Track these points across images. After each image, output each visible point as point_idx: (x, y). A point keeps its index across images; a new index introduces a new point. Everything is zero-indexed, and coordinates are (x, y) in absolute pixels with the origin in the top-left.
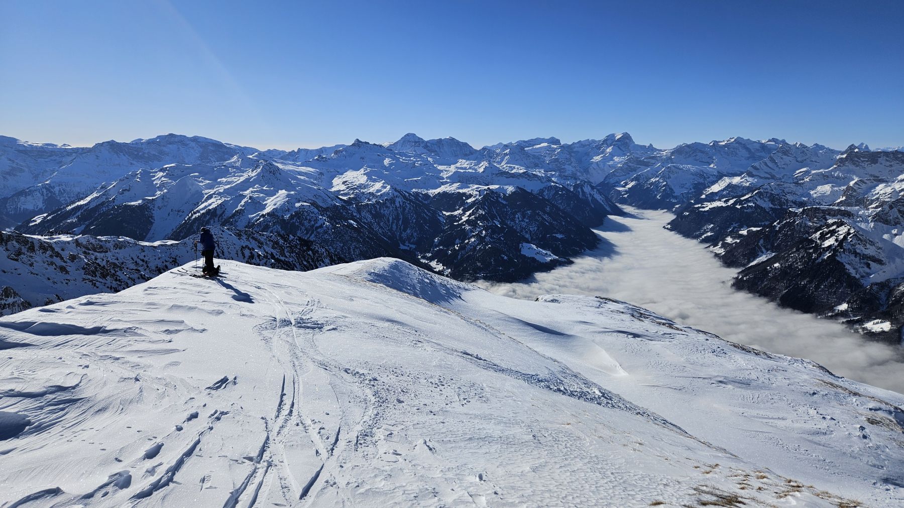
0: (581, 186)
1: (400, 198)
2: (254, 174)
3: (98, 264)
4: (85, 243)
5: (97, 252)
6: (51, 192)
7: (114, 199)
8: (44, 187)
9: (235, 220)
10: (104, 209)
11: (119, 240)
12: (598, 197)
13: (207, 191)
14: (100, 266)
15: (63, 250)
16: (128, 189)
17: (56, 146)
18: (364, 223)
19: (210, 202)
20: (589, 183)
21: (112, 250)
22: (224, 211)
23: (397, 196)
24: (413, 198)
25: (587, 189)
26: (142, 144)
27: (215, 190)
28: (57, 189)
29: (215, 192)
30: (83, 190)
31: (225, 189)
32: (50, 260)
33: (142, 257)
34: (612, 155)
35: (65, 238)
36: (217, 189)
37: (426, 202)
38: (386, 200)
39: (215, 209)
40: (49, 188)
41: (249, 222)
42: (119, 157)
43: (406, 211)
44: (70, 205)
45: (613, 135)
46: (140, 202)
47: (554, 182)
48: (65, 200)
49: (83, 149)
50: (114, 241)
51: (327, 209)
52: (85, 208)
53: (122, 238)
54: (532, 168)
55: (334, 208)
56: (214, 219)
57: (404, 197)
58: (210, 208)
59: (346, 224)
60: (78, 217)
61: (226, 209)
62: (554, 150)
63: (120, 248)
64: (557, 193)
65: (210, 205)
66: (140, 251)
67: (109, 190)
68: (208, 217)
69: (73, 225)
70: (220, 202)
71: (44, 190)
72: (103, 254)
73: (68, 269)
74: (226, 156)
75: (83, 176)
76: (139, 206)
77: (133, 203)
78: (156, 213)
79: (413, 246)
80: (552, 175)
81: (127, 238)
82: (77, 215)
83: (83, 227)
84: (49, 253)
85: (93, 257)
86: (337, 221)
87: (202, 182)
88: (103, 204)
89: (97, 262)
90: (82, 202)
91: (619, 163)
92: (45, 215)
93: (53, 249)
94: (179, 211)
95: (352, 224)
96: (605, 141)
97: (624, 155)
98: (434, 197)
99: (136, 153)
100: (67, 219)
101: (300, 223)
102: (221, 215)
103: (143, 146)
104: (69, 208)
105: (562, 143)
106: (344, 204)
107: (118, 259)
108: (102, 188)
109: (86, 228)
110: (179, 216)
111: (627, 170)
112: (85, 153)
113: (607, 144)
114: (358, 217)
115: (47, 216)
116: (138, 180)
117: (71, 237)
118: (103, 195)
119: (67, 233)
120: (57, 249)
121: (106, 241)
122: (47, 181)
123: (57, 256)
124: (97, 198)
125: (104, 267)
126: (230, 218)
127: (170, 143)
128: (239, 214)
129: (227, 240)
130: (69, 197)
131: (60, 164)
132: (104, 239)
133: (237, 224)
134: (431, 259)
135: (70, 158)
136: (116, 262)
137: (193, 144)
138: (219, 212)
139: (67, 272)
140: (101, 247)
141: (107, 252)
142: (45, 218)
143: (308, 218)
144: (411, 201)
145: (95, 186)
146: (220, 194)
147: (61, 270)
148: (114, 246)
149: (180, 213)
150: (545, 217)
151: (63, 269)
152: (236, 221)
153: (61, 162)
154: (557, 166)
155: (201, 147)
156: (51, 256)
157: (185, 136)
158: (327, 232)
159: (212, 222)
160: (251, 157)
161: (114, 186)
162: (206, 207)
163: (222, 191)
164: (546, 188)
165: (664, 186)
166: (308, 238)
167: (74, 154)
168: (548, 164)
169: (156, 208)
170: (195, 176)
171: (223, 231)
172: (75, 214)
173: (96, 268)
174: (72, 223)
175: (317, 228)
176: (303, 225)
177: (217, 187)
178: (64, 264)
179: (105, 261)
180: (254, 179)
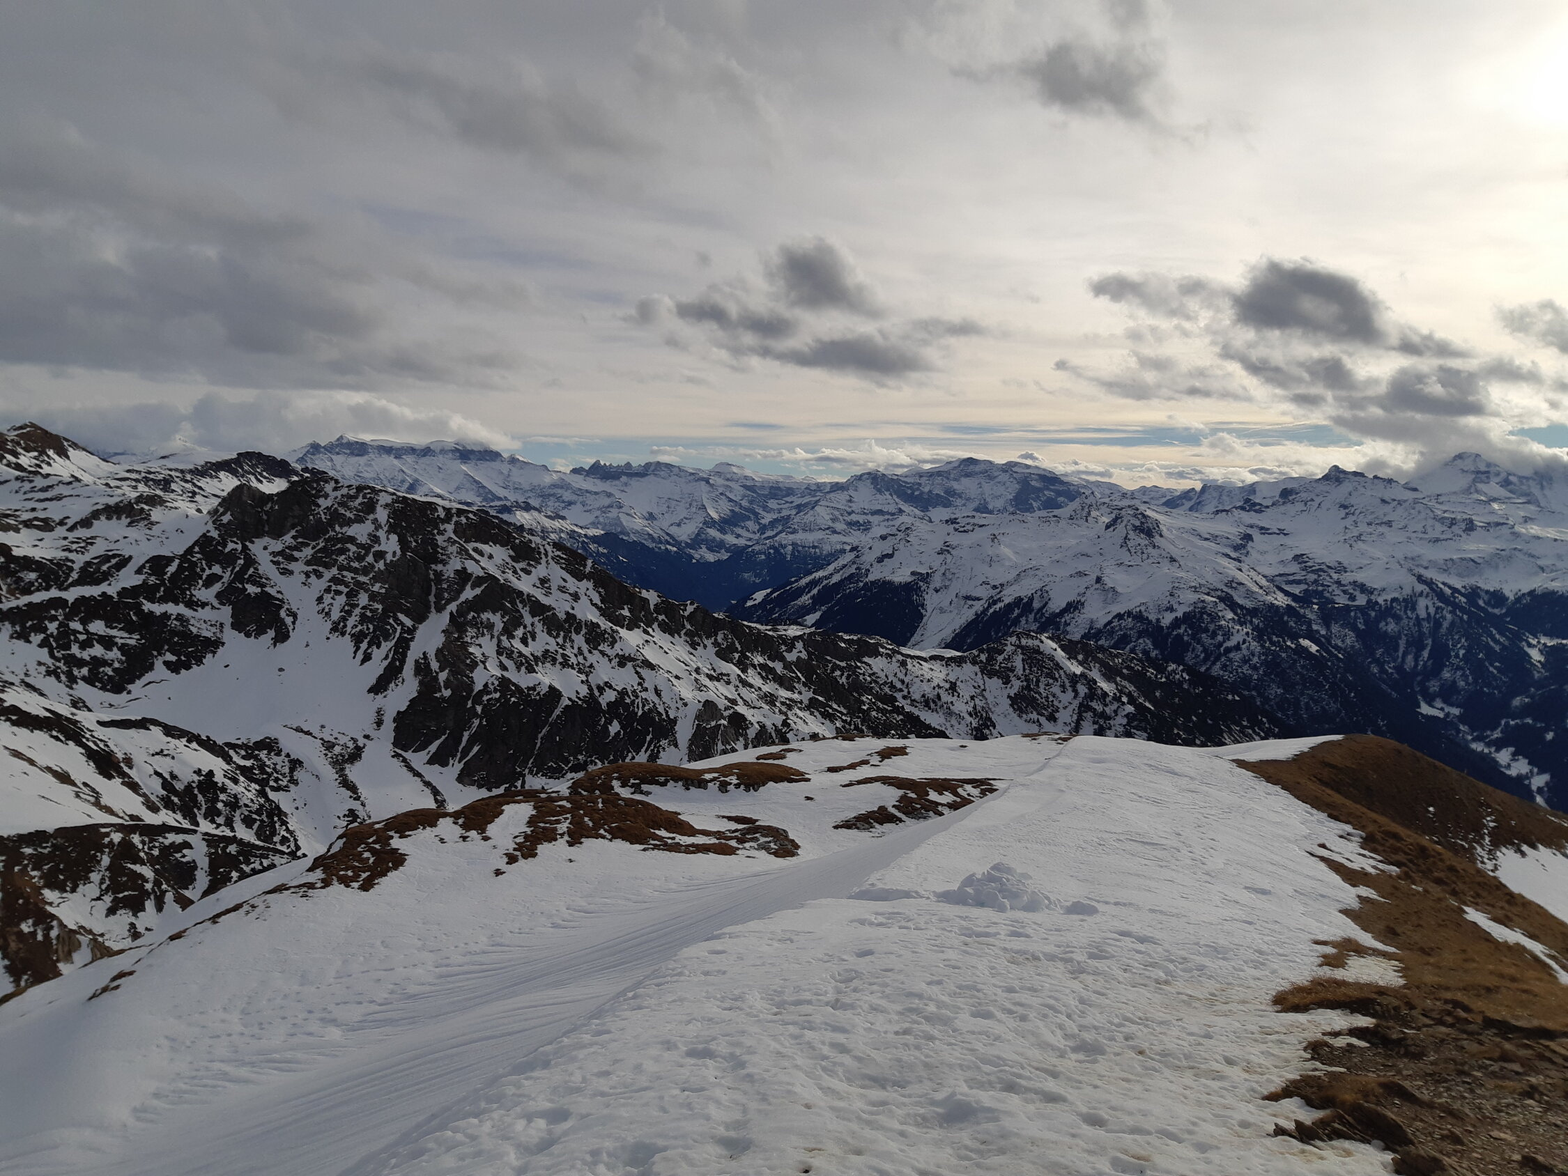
1: (1430, 598)
6: (780, 555)
7: (868, 570)
8: (772, 545)
9: (1065, 621)
10: (851, 586)
11: (869, 641)
16: (890, 553)
17: (795, 479)
18: (1336, 647)
19: (1023, 583)
22: (1047, 603)
23: (1421, 594)
24: (1463, 600)
26: (921, 476)
27: (1034, 562)
28: (789, 550)
29: (1034, 566)
30: (825, 553)
37: (1497, 611)
38: (1394, 600)
39: (1030, 597)
40: (778, 547)
41: (1091, 628)
42: (882, 498)
43: (1443, 630)
44: (804, 577)
48: (799, 568)
49: (831, 484)
51: (1254, 612)
55: (1269, 611)
56: (1027, 617)
57: (1440, 595)
58: (1022, 594)
59: (1293, 646)
60: (813, 596)
61: (1048, 599)
67: (862, 554)
68: (1017, 612)
69: (804, 611)
71: (771, 551)
74: (1061, 499)
76: (905, 585)
77: (895, 580)
78: (931, 600)
79: (1456, 711)
83: (818, 615)
86: (1275, 639)
88: (851, 577)
90: (821, 574)
95: (1306, 649)
98: (1518, 600)
99: (909, 492)
100: (798, 598)
101: (1193, 637)
102: (1040, 609)
103: (923, 480)
104: (803, 581)
106: (1293, 604)
108: (852, 550)
109: (821, 617)
110: (967, 606)
112: (834, 491)
114: (1323, 632)
118: (853, 562)
122: (777, 536)
124: (843, 567)
126: (1057, 615)
127: (967, 475)
128: (1074, 610)
130: (804, 564)
133: (1069, 628)
134: (1499, 745)
135: (813, 500)
137: (1004, 477)
138: (1037, 604)
142: (768, 595)
143: (1212, 627)
144: (1456, 606)
149: (971, 602)
152: (1067, 624)
153: (799, 506)
155: (1019, 480)
157: (990, 462)
158: (1250, 660)
160: (1107, 500)
162: (1015, 593)
166: (1208, 669)
167: (819, 493)
169: (931, 591)
174: (803, 606)
175: (1228, 650)
176: (1199, 642)
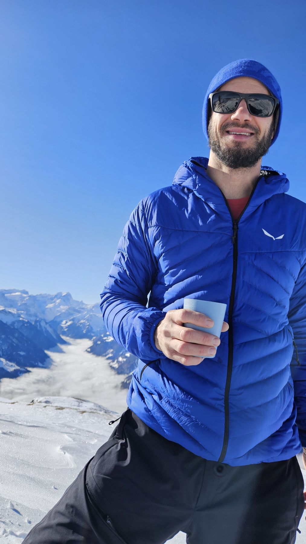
0: (39, 321)
12: (50, 330)
20: (45, 320)
25: (43, 324)
34: (60, 304)
45: (61, 293)
47: (22, 317)
54: (9, 307)
62: (24, 298)
64: (23, 325)
80: (22, 313)
91: (63, 309)
96: (56, 296)
97: (67, 305)
105: (30, 294)
111: (68, 314)
113: (57, 298)
150: (14, 340)
154: (25, 307)
164: (16, 321)
165: (88, 325)
168: (20, 306)
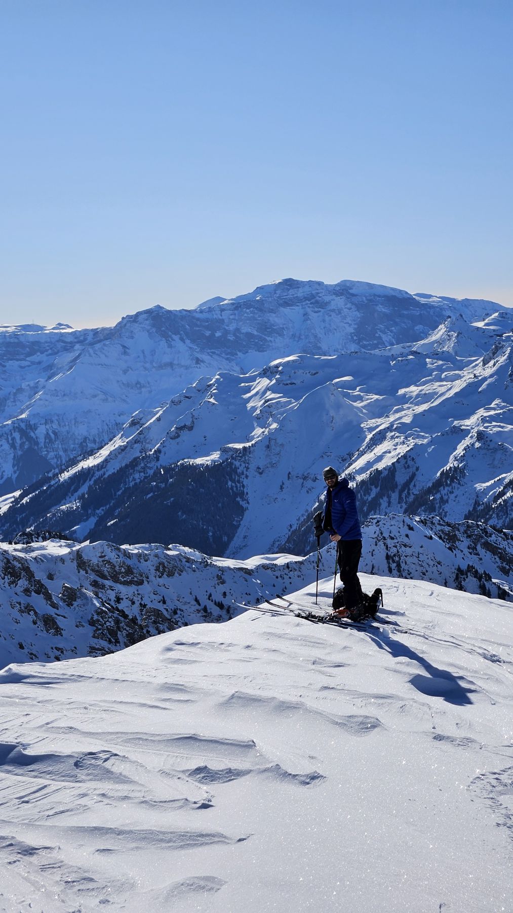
2: (489, 370)
3: (123, 611)
4: (95, 561)
5: (121, 583)
6: (29, 439)
7: (158, 451)
8: (16, 427)
9: (442, 498)
10: (137, 476)
11: (170, 553)
13: (372, 423)
14: (125, 616)
15: (50, 577)
16: (188, 423)
17: (42, 328)
19: (379, 450)
21: (152, 578)
22: (414, 475)
26: (222, 310)
27: (392, 419)
28: (41, 431)
29: (392, 424)
30: (94, 432)
31: (415, 416)
32: (24, 600)
33: (218, 597)
35: (55, 548)
36: (398, 415)
39: (392, 469)
40: (25, 429)
41: (477, 503)
42: (170, 346)
44: (66, 469)
46: (215, 456)
48: (58, 457)
49: (95, 332)
50: (156, 556)
52: (98, 474)
53: (174, 549)
56: (389, 497)
58: (380, 466)
60: (81, 498)
61: (417, 469)
63: (171, 574)
65: (379, 459)
66: (216, 581)
67: (149, 428)
68: (374, 492)
69: (71, 518)
70: (403, 450)
71: (17, 435)
72: (132, 589)
73: (61, 622)
74: (419, 328)
75: (95, 396)
76: (214, 469)
77: (199, 461)
78: (253, 485)
81: (187, 549)
82: (80, 492)
83: (92, 522)
84: (23, 583)
85: (112, 595)
87: (360, 398)
88: (134, 463)
89: (120, 607)
90: (91, 462)
92: (17, 494)
93: (30, 575)
94: (305, 478)
99: (208, 333)
100: (59, 502)
102: (407, 485)
103: (226, 315)
104: (66, 475)
107: (164, 602)
108: (133, 424)
109: (98, 524)
110: (305, 490)
112: (100, 341)
115: (22, 497)
116: (212, 400)
117: (68, 546)
118: (136, 441)
119: (61, 537)
120: (40, 575)
121: (139, 556)
122: (22, 413)
123: (38, 592)
124: (122, 449)
125: (134, 620)
126: (429, 491)
127: (287, 304)
128: (452, 481)
129: (421, 550)
130: (65, 451)
131: (50, 370)
132: (136, 551)
133: (447, 507)
135: (70, 356)
136: (161, 607)
137: (339, 302)
138: (401, 478)
139: (58, 631)
140: (129, 571)
141: (141, 583)
142: (17, 501)
145: (119, 419)
146: (403, 429)
147: (46, 624)
148: (157, 569)
149: (309, 484)
151: (49, 623)
152: (443, 501)
153: (50, 367)
155: (359, 307)
156: (27, 591)
157: (320, 284)
159: (384, 502)
160: (480, 324)
161: (159, 419)
162: (369, 464)
163: (407, 420)
167: (77, 346)
169: (252, 472)
170: (345, 385)
171: (411, 528)
172: (76, 490)
173: (117, 622)
174: (69, 512)
177: (397, 411)
178: (52, 611)
179: (137, 604)
180: (489, 385)
